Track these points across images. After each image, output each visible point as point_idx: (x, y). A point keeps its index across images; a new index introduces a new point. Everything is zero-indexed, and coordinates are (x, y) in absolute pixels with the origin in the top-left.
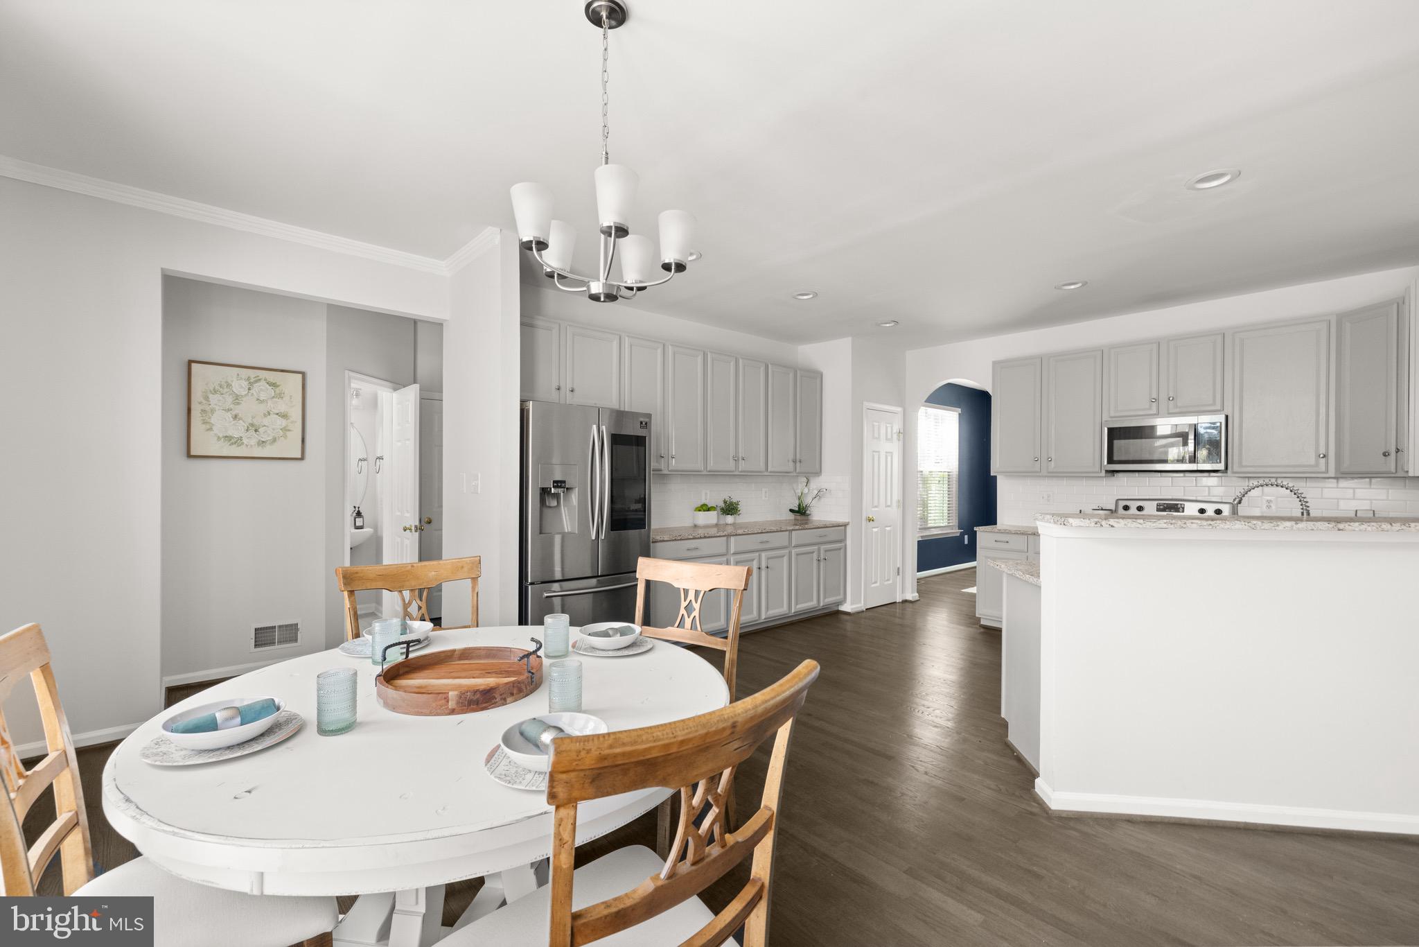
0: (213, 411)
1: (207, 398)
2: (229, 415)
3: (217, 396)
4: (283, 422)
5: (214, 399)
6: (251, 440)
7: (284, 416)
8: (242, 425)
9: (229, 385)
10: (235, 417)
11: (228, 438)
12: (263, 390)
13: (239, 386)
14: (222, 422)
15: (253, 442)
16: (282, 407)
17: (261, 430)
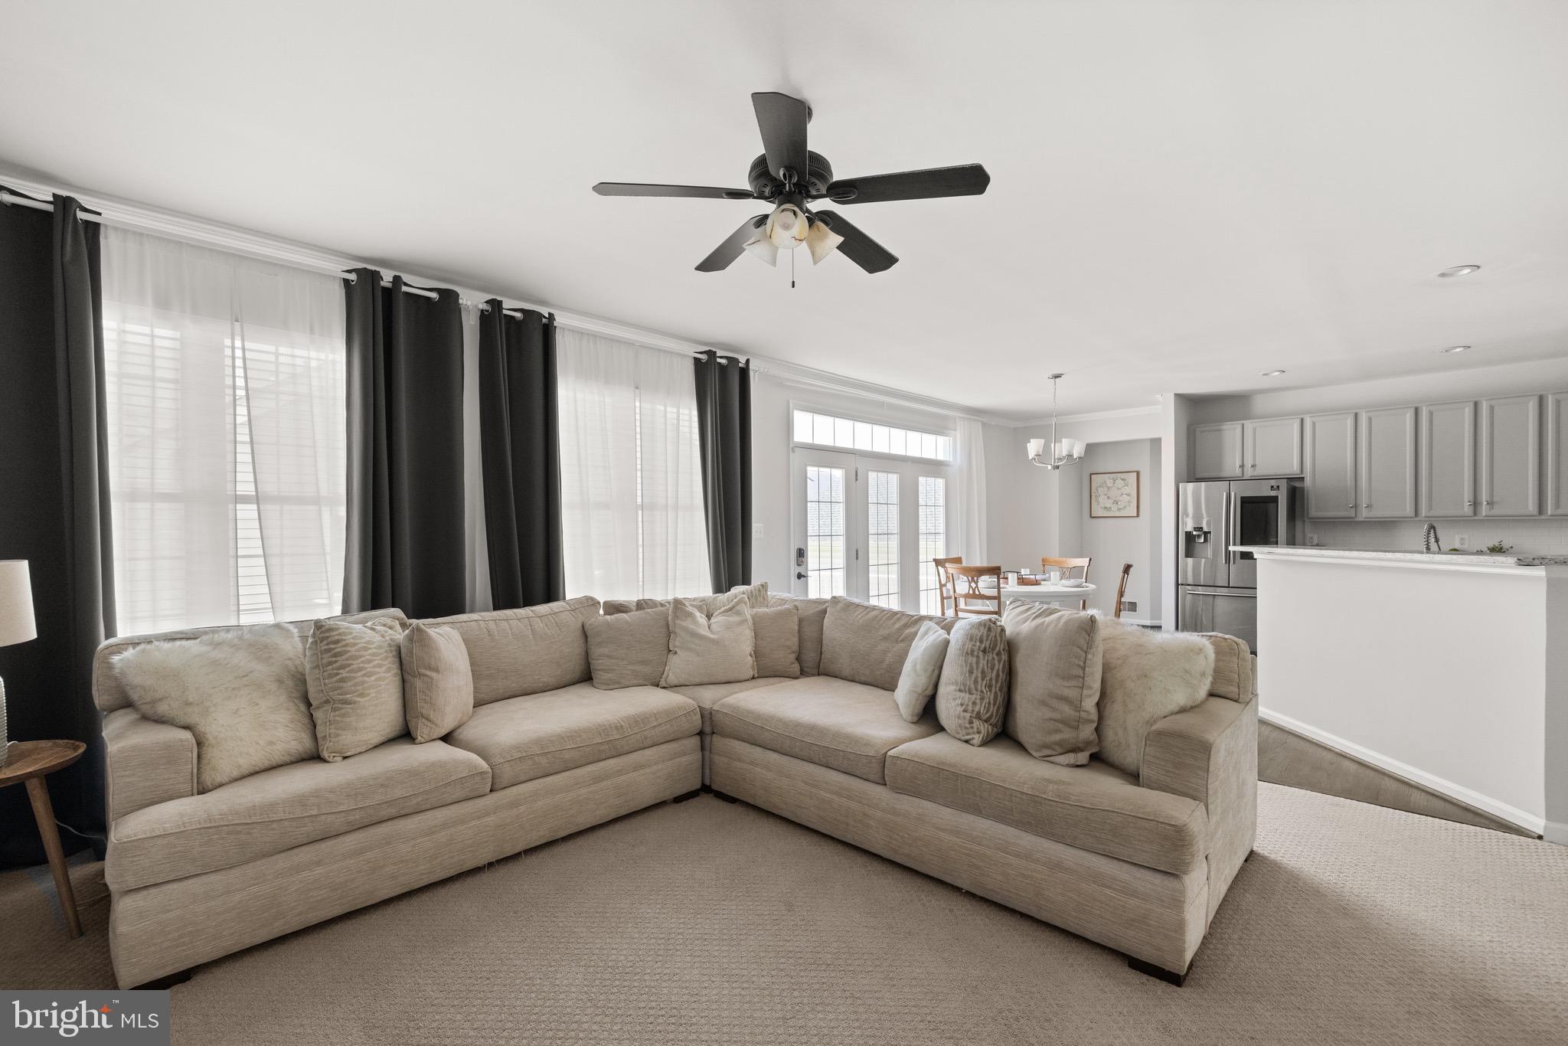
0: (1100, 495)
1: (1097, 490)
2: (1106, 497)
3: (1101, 489)
4: (1128, 498)
5: (1100, 489)
6: (1114, 508)
7: (1128, 495)
8: (1111, 501)
9: (1105, 482)
10: (1108, 498)
11: (1105, 508)
12: (1119, 481)
13: (1109, 483)
14: (1103, 501)
15: (1115, 509)
16: (1127, 490)
17: (1119, 503)
